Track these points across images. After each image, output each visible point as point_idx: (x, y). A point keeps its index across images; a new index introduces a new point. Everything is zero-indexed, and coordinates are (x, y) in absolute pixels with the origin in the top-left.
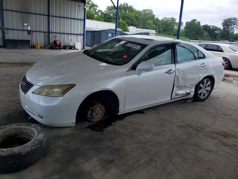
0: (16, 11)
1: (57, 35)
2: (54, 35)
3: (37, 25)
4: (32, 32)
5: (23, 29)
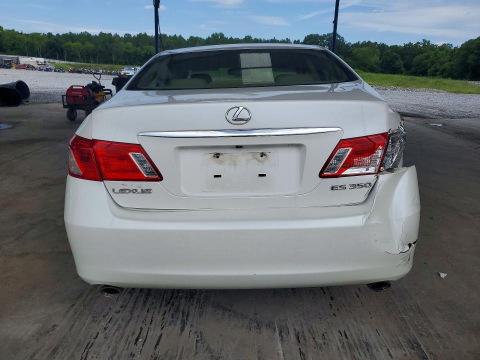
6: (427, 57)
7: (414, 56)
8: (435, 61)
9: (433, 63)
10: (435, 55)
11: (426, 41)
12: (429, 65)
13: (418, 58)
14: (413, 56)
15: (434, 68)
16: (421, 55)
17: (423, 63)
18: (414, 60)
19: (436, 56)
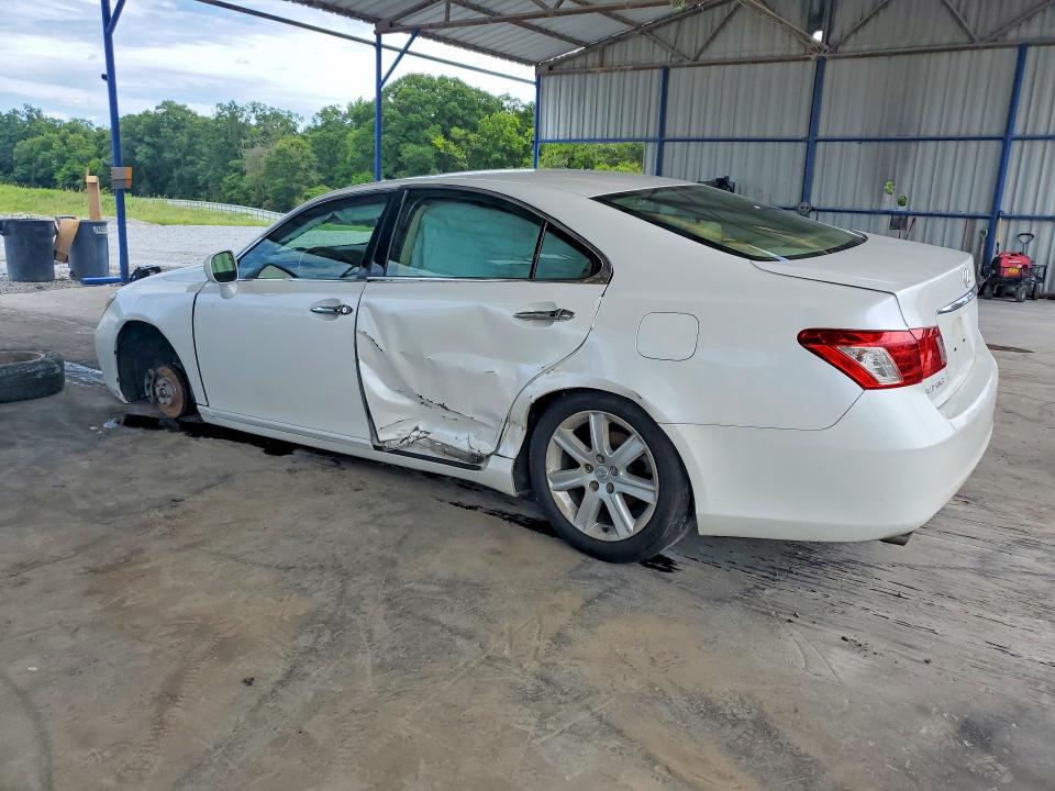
0: (860, 140)
1: (1039, 231)
2: (1024, 227)
3: (939, 186)
4: (910, 219)
5: (874, 207)
6: (47, 146)
7: (12, 140)
8: (67, 154)
9: (62, 159)
10: (63, 139)
11: (32, 110)
12: (55, 163)
13: (23, 146)
14: (10, 141)
15: (68, 169)
16: (29, 141)
17: (40, 158)
18: (15, 150)
19: (65, 143)
